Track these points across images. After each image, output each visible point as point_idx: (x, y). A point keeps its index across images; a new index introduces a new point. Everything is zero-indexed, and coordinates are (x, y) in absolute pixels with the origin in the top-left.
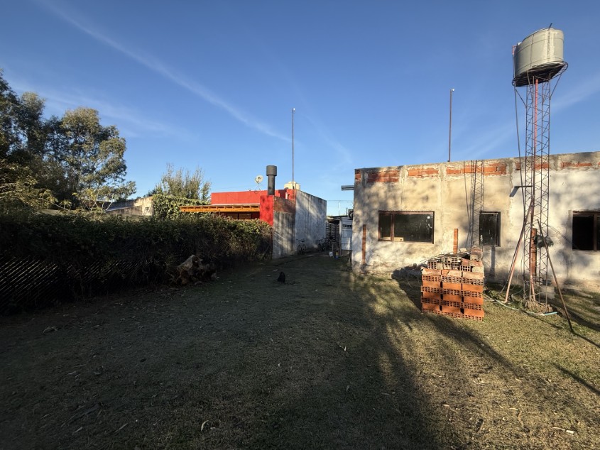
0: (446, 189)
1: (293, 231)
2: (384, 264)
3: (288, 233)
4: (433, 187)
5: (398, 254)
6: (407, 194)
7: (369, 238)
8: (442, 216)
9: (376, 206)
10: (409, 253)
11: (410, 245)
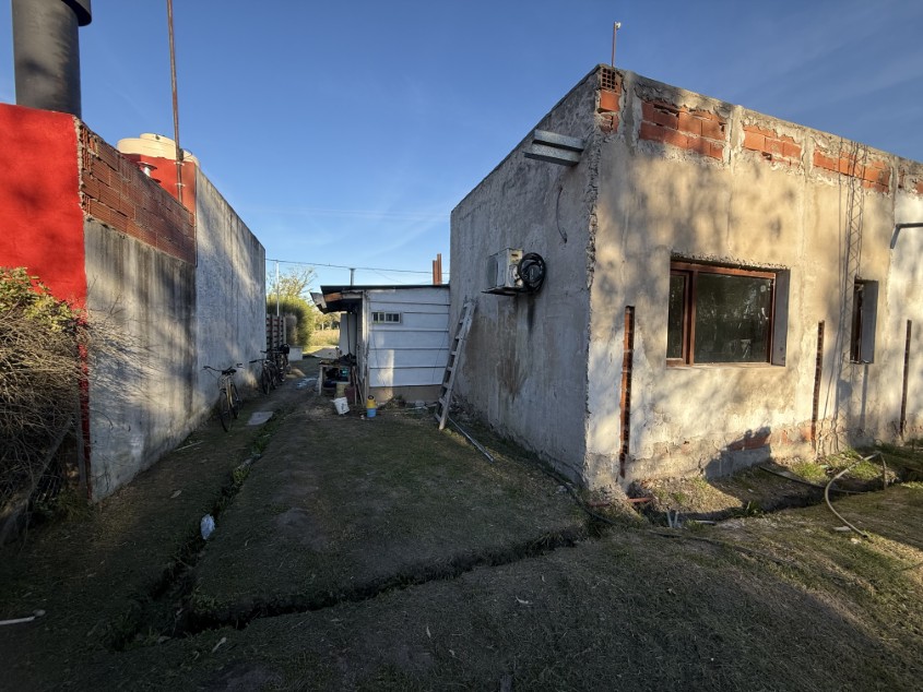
0: (812, 207)
1: (189, 335)
2: (681, 447)
3: (171, 344)
4: (790, 195)
5: (714, 405)
6: (741, 207)
7: (642, 356)
8: (803, 286)
9: (663, 236)
10: (739, 398)
11: (742, 375)
